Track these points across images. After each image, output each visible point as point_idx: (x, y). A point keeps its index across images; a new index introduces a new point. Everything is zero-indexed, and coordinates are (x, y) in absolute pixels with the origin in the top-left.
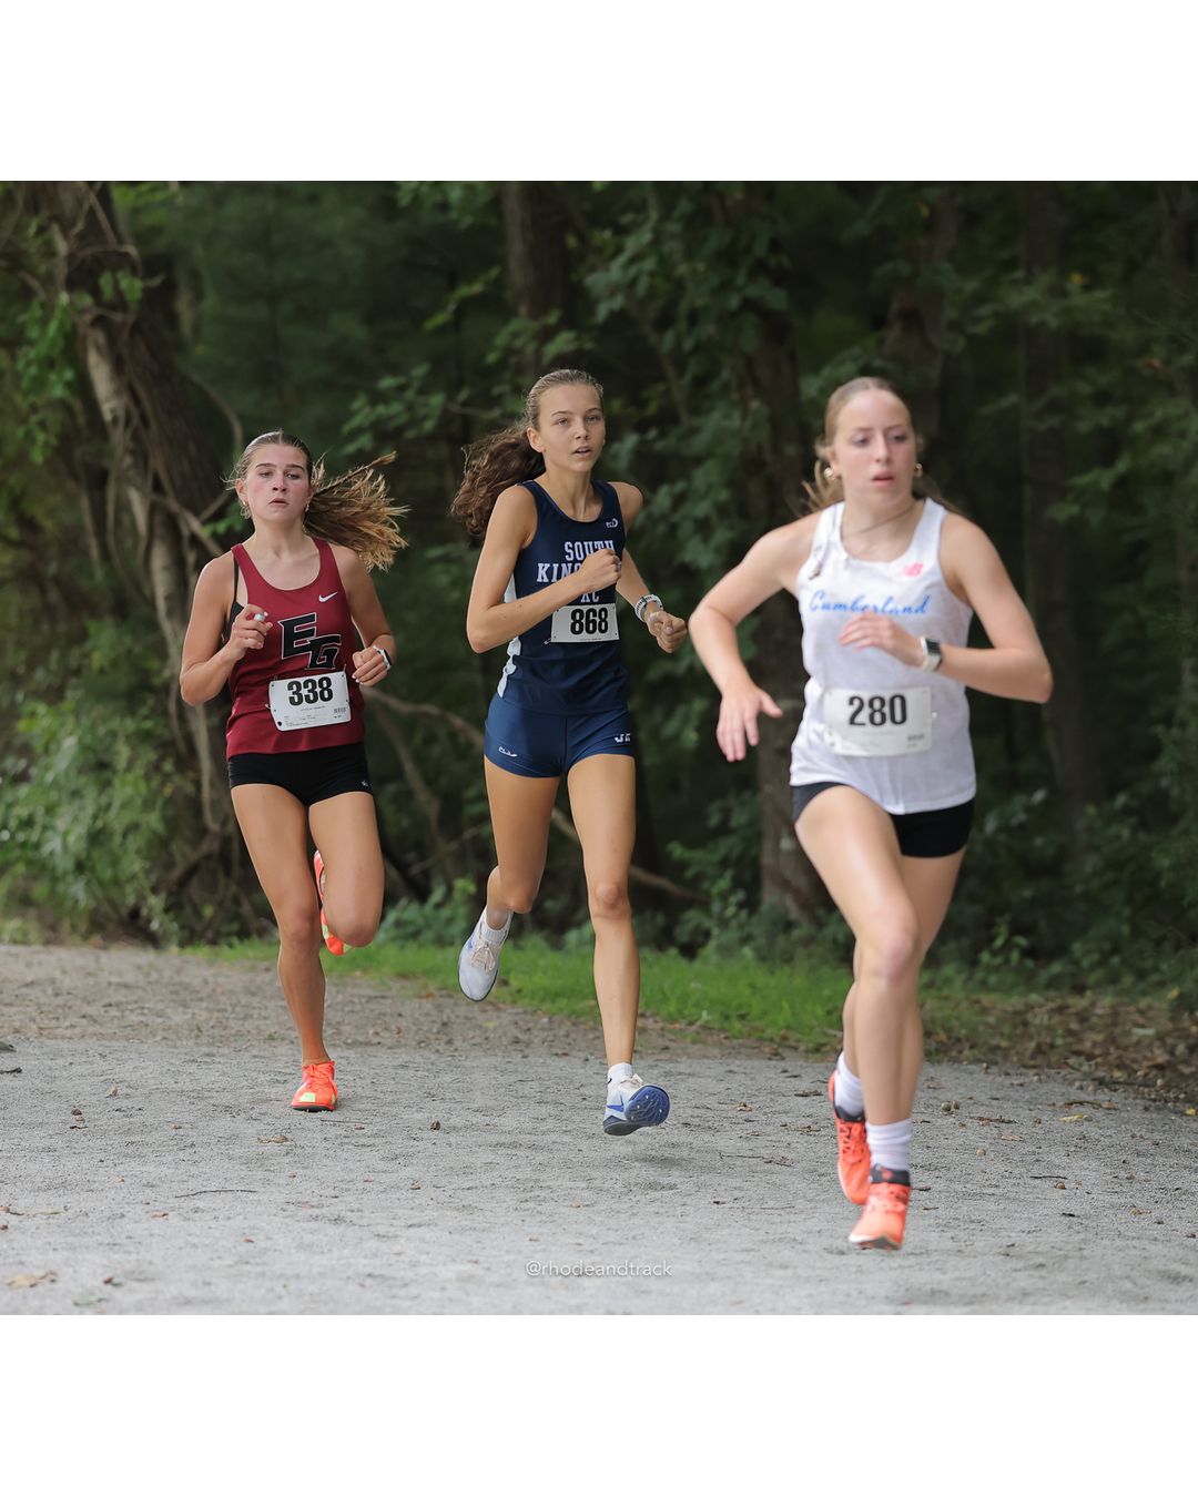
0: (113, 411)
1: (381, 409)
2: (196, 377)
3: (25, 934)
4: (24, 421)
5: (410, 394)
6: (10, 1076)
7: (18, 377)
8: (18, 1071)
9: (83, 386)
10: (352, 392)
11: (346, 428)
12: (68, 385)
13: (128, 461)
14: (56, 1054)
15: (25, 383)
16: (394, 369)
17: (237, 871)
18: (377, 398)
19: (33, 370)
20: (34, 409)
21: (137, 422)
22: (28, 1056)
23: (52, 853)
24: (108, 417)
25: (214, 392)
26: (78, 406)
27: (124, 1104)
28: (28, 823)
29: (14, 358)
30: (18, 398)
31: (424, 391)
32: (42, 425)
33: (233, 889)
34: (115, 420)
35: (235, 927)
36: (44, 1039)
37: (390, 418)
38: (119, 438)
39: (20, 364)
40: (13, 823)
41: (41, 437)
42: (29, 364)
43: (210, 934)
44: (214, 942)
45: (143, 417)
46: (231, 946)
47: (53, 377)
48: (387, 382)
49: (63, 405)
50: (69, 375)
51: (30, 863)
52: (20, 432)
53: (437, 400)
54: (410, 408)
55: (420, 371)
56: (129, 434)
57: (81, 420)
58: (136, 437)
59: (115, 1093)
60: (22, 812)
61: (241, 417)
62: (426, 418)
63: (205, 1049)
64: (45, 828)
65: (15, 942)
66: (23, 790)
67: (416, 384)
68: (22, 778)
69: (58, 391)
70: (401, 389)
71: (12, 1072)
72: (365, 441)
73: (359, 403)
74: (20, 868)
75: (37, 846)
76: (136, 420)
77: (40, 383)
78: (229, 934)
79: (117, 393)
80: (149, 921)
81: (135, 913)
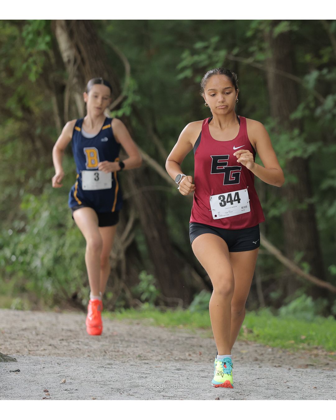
0: (68, 56)
1: (196, 58)
2: (108, 41)
3: (22, 305)
4: (26, 60)
5: (210, 51)
6: (14, 373)
7: (23, 40)
8: (19, 371)
9: (54, 44)
10: (182, 49)
11: (180, 66)
12: (47, 44)
13: (75, 80)
14: (37, 363)
15: (27, 43)
16: (202, 38)
17: (124, 276)
18: (194, 52)
19: (31, 36)
20: (30, 55)
21: (80, 62)
22: (23, 364)
23: (36, 267)
24: (65, 59)
25: (117, 48)
26: (51, 53)
27: (69, 387)
28: (24, 253)
29: (21, 31)
30: (23, 50)
31: (217, 49)
32: (35, 63)
33: (122, 285)
34: (69, 61)
35: (123, 303)
36: (31, 356)
37: (200, 62)
38: (71, 69)
39: (24, 34)
40: (18, 252)
41: (34, 69)
42: (28, 33)
43: (111, 307)
44: (113, 310)
45: (83, 60)
46: (121, 312)
47: (40, 40)
48: (199, 45)
49: (45, 53)
50: (48, 39)
51: (25, 271)
52: (24, 66)
53: (223, 54)
54: (210, 57)
55: (215, 40)
56: (76, 67)
57: (53, 60)
58: (79, 69)
59: (65, 382)
60: (22, 247)
61: (130, 61)
62: (217, 62)
63: (108, 362)
64: (33, 255)
65: (17, 309)
66: (23, 237)
67: (213, 46)
68: (22, 231)
69: (42, 46)
70: (206, 48)
71: (16, 371)
72: (188, 73)
73: (186, 54)
74: (21, 274)
75: (29, 264)
76: (79, 61)
77: (33, 43)
78: (120, 307)
79: (71, 48)
80: (81, 299)
81: (75, 296)
